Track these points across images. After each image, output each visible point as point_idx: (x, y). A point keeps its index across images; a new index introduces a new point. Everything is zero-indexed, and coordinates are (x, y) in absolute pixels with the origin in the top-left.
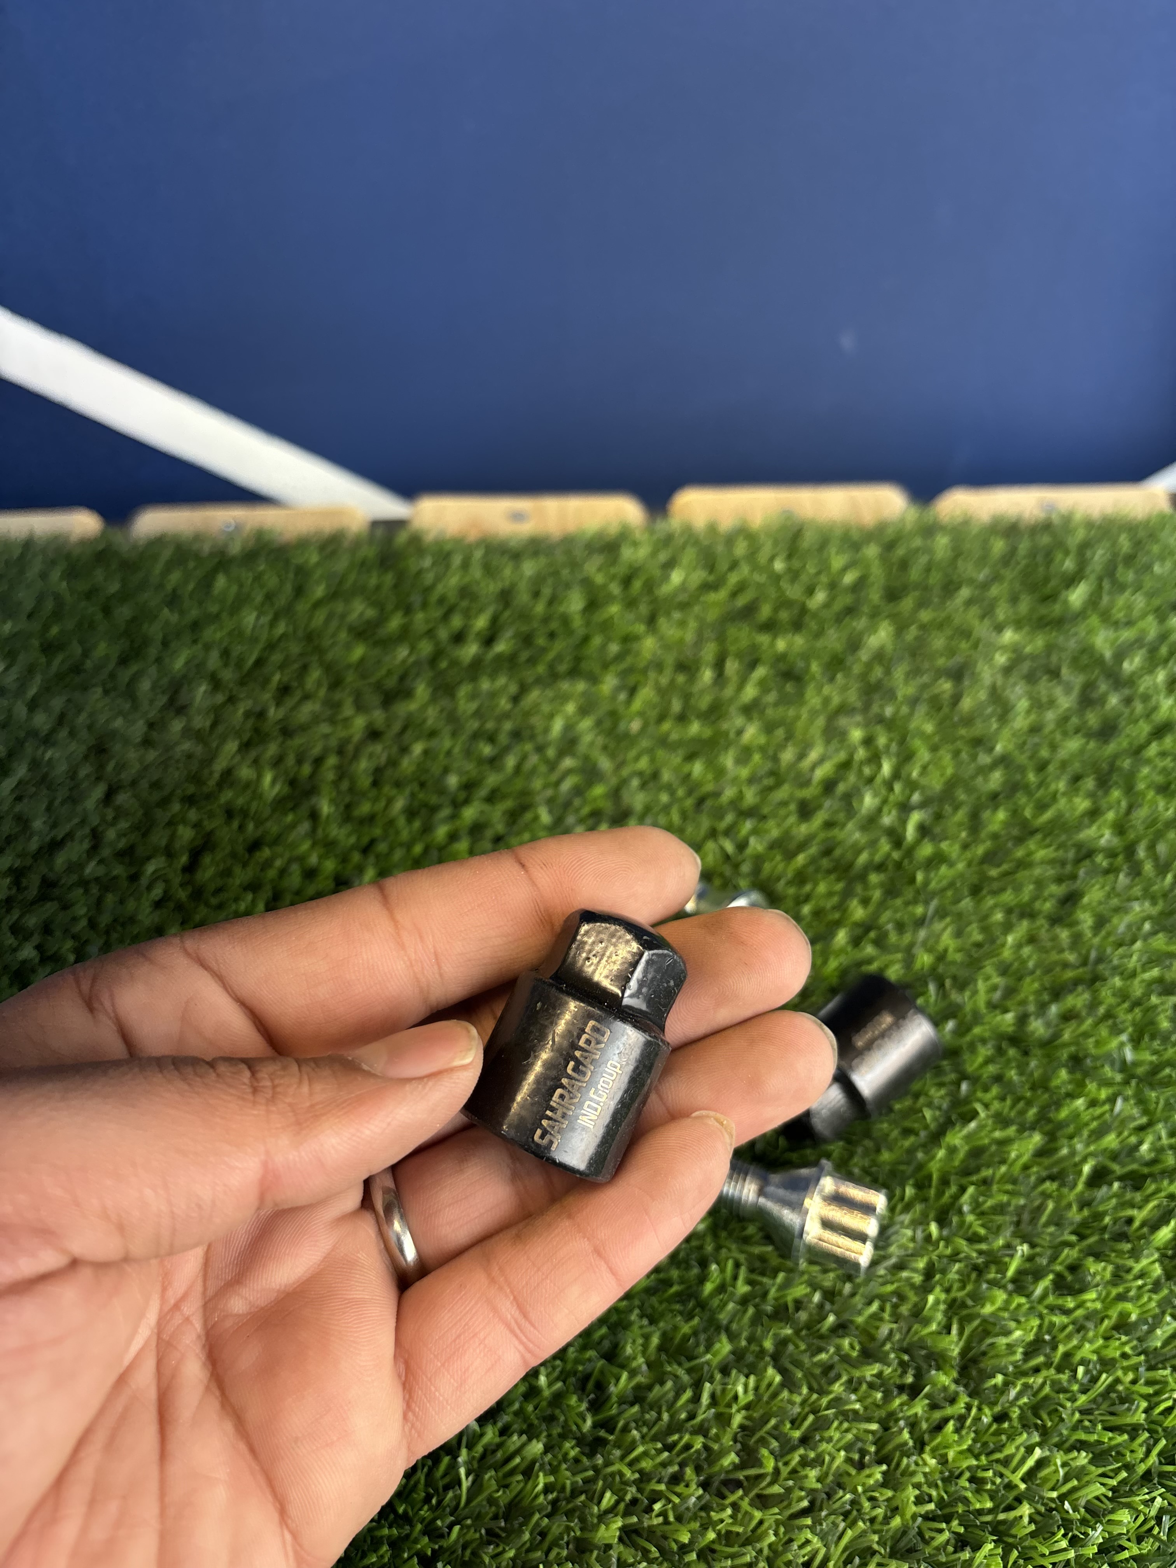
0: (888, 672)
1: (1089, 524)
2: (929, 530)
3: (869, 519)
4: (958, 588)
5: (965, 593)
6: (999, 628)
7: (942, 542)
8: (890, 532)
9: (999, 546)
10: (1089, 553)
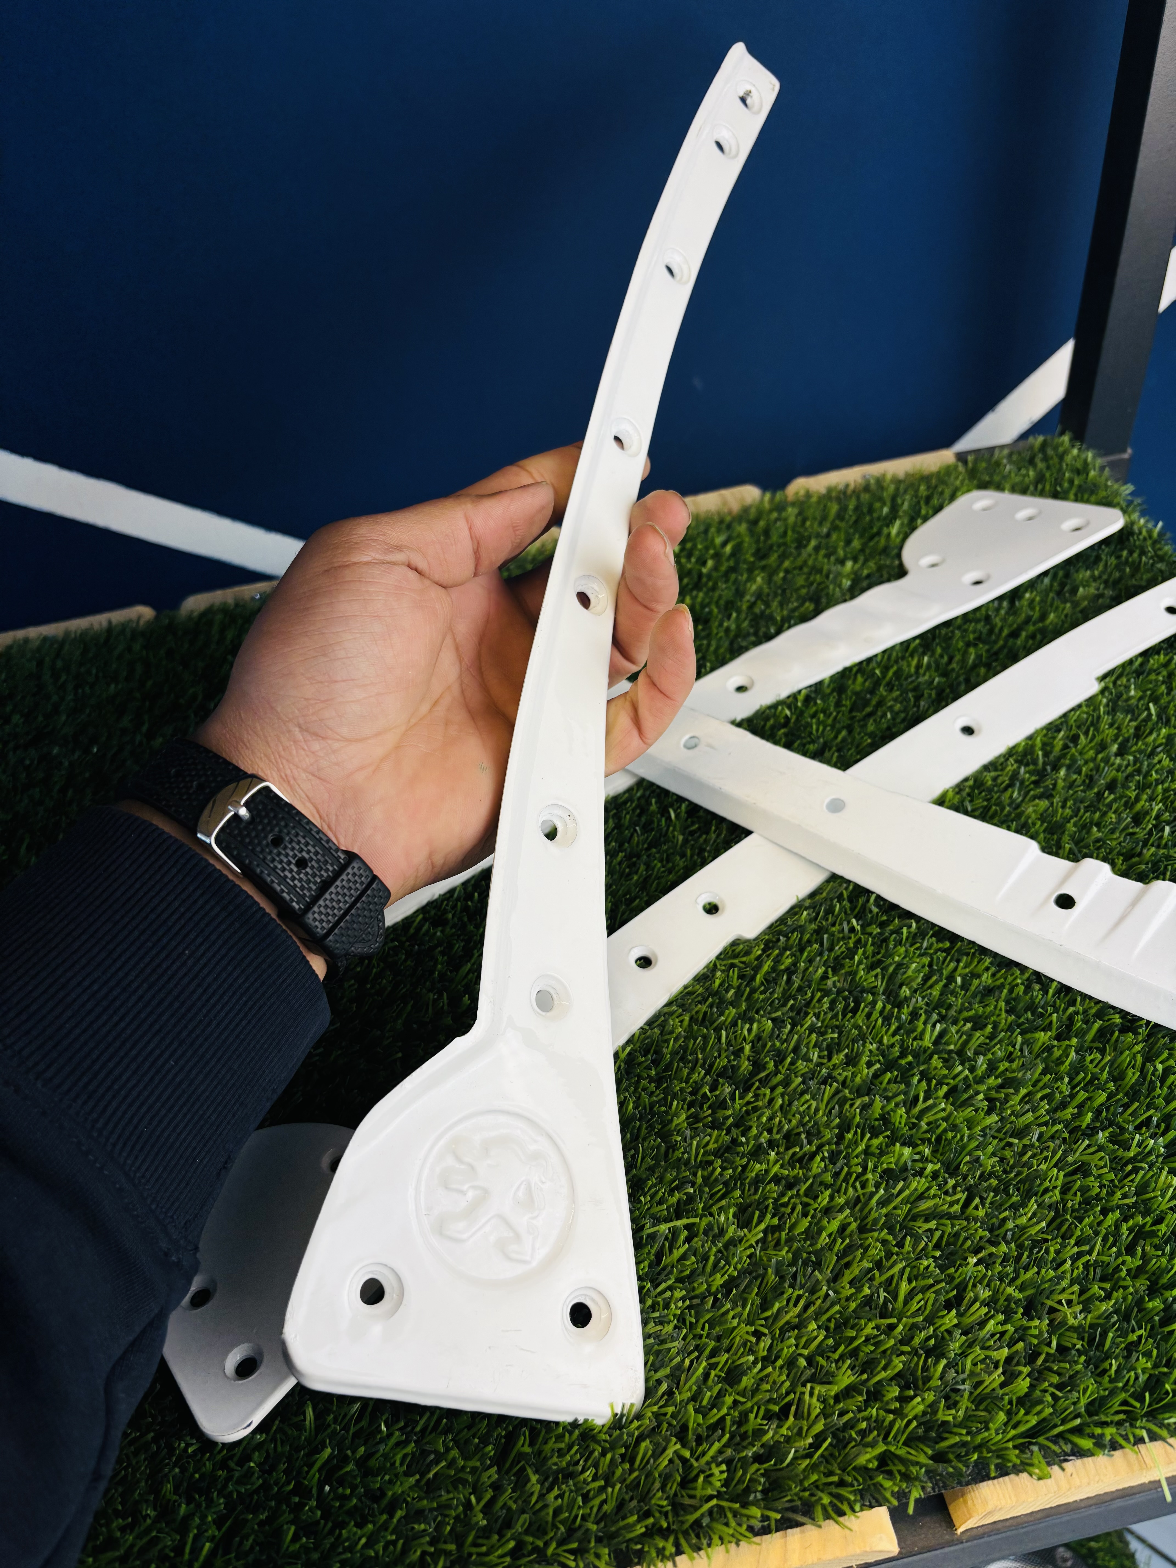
0: (768, 605)
1: (897, 482)
2: (780, 507)
3: (736, 507)
4: (809, 541)
5: (813, 543)
6: (842, 562)
7: (791, 512)
8: (753, 513)
9: (834, 508)
10: (899, 501)
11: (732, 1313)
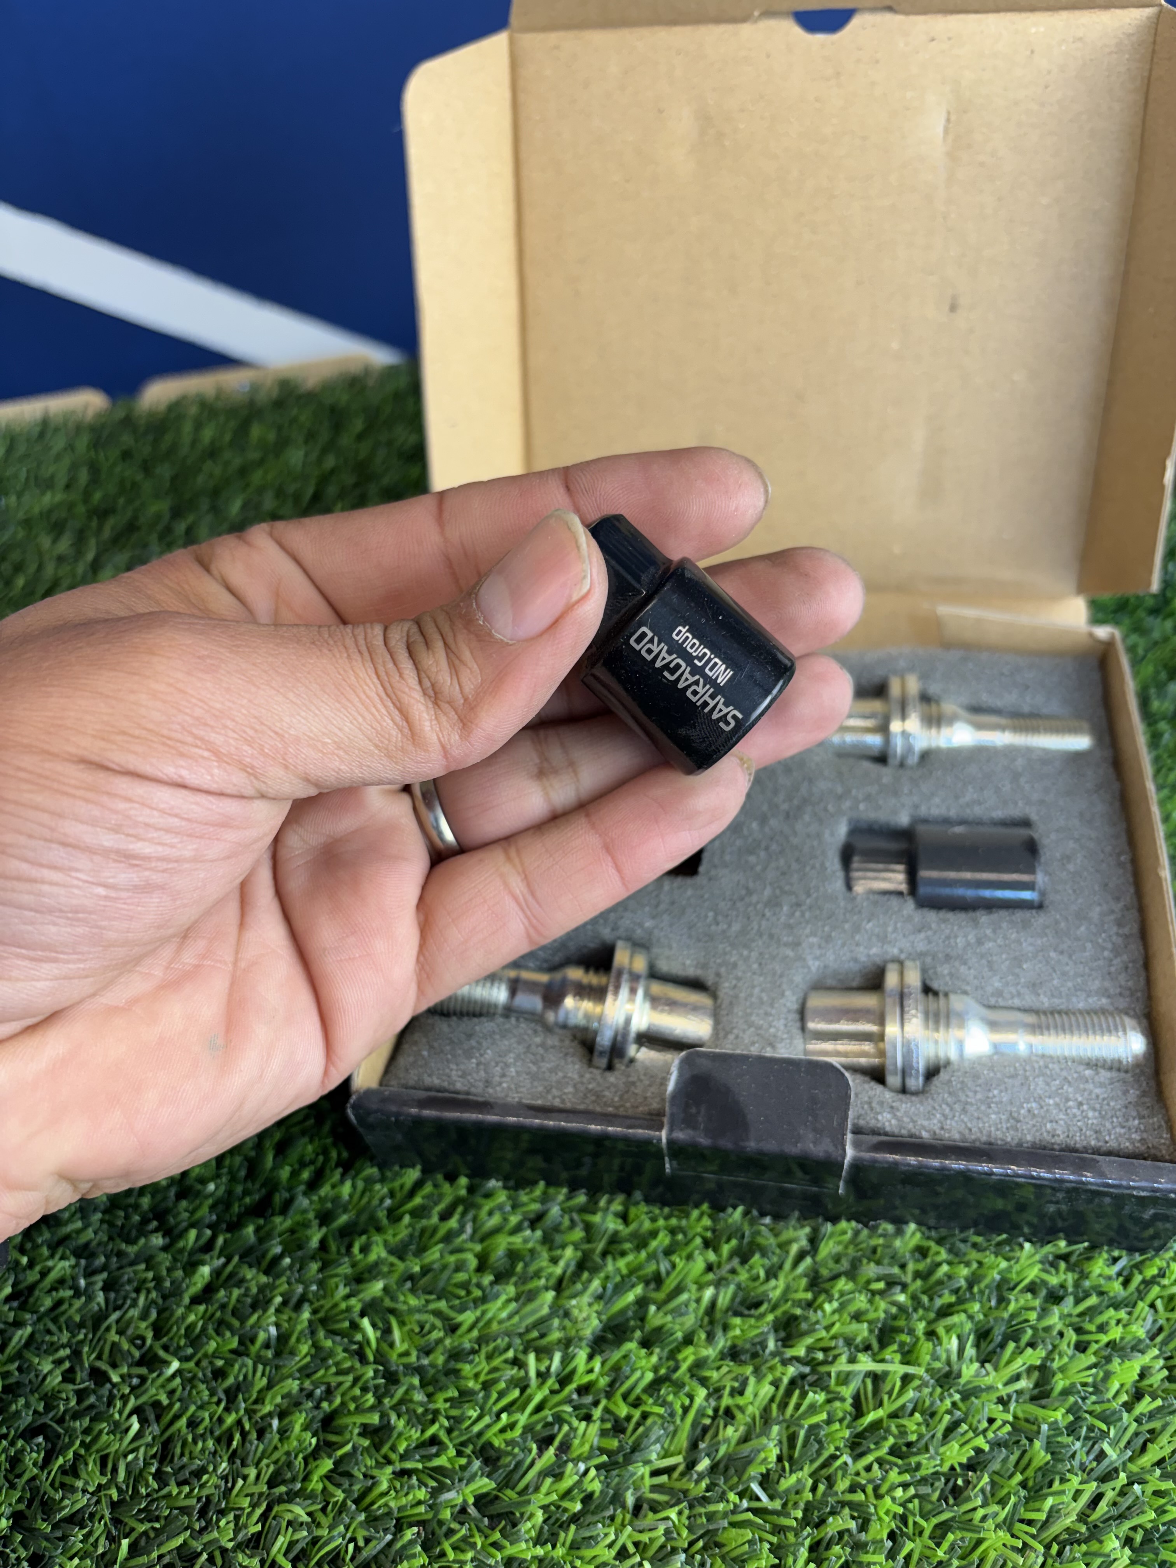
11: (981, 1512)
